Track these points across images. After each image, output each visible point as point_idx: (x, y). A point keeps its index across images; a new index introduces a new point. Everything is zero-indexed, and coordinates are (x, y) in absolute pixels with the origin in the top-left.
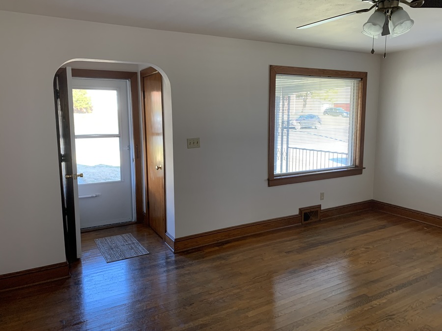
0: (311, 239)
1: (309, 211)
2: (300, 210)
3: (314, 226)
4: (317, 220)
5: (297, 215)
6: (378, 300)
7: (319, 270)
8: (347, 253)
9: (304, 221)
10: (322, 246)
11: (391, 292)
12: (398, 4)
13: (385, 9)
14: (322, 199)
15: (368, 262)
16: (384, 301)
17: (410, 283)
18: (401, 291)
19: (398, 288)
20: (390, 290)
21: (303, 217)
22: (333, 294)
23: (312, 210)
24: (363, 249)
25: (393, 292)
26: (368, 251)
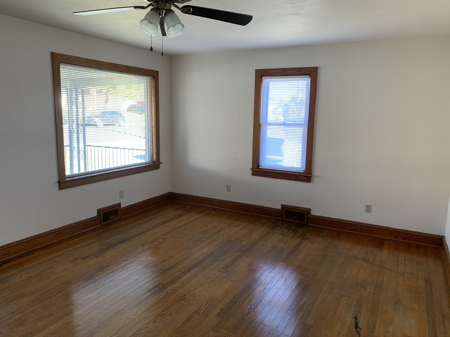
0: (110, 239)
1: (108, 211)
2: (98, 211)
3: (114, 226)
4: (117, 219)
5: (95, 217)
6: (172, 286)
7: (117, 269)
8: (146, 247)
9: (103, 222)
10: (122, 245)
11: (183, 275)
12: (171, 7)
13: (160, 9)
14: (121, 197)
15: (165, 252)
16: (178, 285)
17: (199, 263)
18: (192, 271)
19: (189, 270)
20: (183, 273)
21: (102, 217)
22: (131, 290)
23: (111, 210)
24: (161, 240)
25: (185, 274)
26: (165, 241)
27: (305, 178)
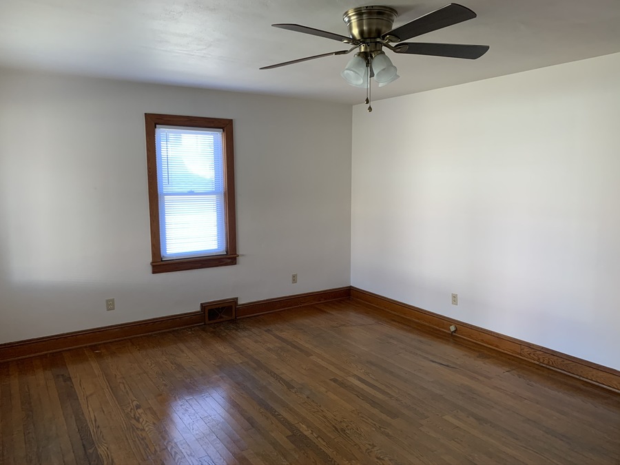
27: (229, 261)
